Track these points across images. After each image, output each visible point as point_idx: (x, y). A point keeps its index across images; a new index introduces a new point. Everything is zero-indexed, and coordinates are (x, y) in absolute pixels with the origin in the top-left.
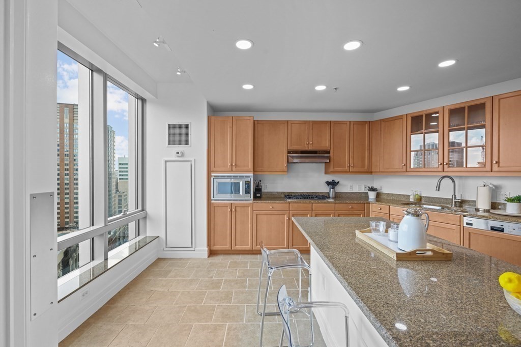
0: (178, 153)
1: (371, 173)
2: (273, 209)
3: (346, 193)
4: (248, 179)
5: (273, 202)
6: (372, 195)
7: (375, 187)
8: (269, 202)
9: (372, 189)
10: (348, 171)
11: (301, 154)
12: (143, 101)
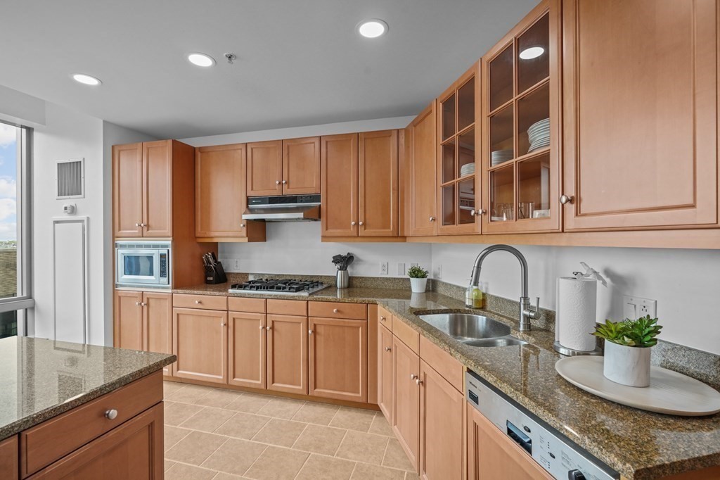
0: (66, 208)
1: (404, 238)
2: (201, 306)
3: (373, 278)
4: (164, 251)
5: (201, 292)
6: (417, 286)
7: (424, 268)
8: (196, 292)
9: (416, 273)
10: (355, 234)
11: (270, 203)
12: (30, 131)
